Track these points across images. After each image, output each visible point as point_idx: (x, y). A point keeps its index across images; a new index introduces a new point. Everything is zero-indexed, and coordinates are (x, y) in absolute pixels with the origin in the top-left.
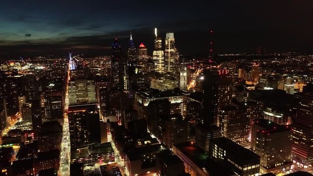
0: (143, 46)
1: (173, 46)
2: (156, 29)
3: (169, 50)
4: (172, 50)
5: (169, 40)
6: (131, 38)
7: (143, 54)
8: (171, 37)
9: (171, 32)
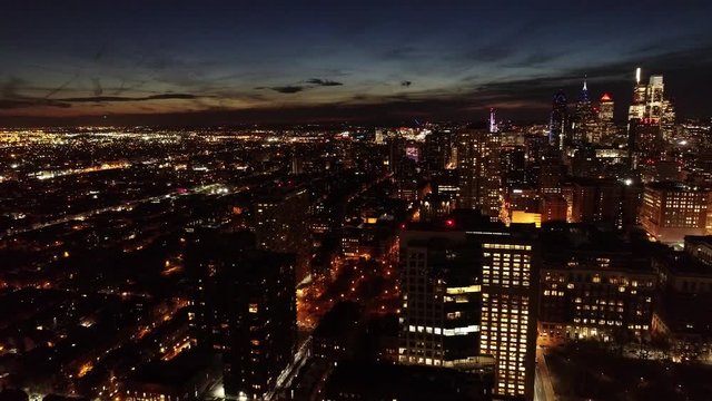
0: (607, 98)
1: (659, 97)
2: (639, 70)
3: (652, 104)
4: (657, 104)
5: (653, 88)
6: (585, 87)
7: (607, 110)
8: (658, 82)
9: (658, 74)
